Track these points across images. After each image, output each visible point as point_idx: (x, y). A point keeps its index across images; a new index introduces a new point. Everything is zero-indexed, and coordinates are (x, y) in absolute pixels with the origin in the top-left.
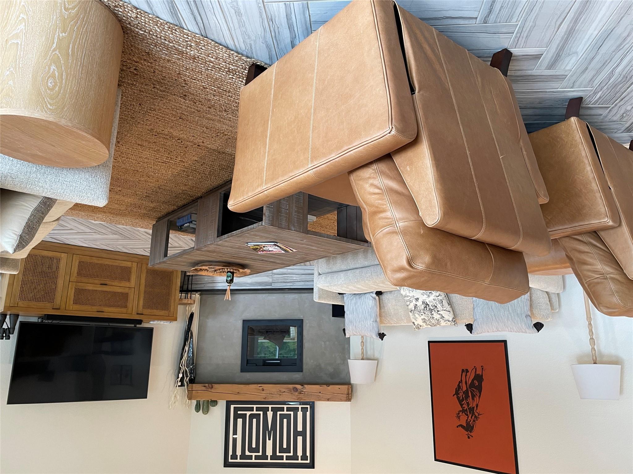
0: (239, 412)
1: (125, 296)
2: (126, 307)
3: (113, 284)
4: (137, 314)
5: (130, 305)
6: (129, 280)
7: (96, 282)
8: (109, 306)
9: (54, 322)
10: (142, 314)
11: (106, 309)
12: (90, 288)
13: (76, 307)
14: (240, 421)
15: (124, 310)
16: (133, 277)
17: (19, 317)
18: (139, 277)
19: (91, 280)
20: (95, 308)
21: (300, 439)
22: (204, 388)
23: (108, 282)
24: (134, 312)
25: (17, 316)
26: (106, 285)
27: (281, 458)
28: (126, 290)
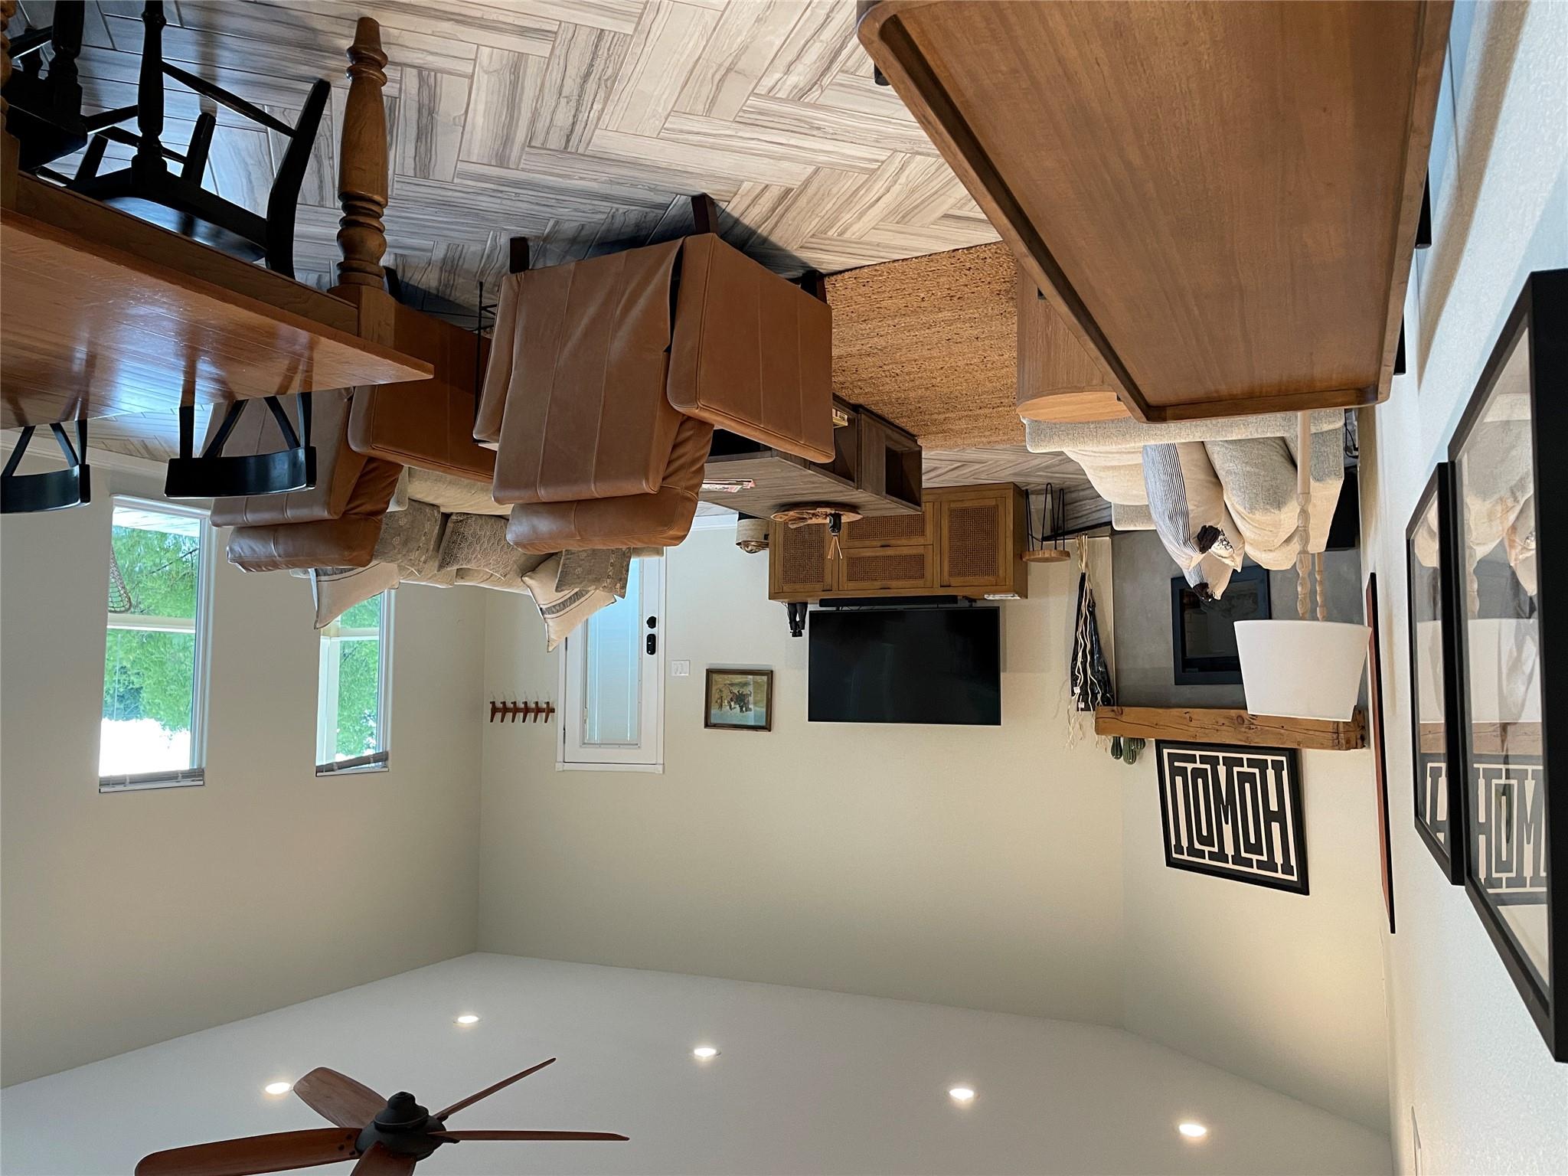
0: (1176, 764)
1: (920, 560)
2: (922, 576)
3: (899, 542)
4: (941, 586)
5: (928, 573)
6: (923, 533)
7: (875, 543)
8: (898, 578)
9: (863, 608)
10: (950, 586)
11: (894, 584)
12: (868, 554)
13: (852, 585)
14: (1179, 780)
15: (920, 582)
16: (929, 529)
17: (809, 605)
18: (938, 526)
19: (867, 543)
20: (878, 584)
21: (1275, 827)
22: (1112, 715)
23: (892, 542)
24: (937, 584)
25: (805, 605)
26: (889, 546)
27: (1249, 863)
28: (920, 550)
